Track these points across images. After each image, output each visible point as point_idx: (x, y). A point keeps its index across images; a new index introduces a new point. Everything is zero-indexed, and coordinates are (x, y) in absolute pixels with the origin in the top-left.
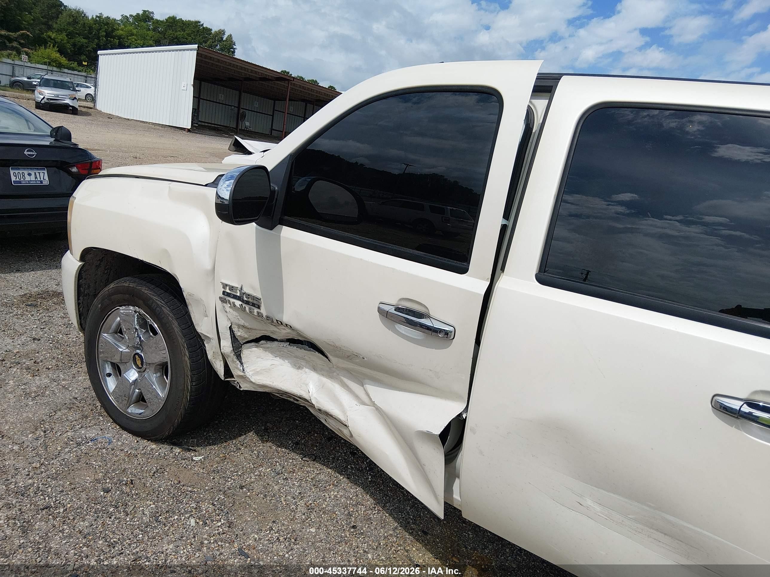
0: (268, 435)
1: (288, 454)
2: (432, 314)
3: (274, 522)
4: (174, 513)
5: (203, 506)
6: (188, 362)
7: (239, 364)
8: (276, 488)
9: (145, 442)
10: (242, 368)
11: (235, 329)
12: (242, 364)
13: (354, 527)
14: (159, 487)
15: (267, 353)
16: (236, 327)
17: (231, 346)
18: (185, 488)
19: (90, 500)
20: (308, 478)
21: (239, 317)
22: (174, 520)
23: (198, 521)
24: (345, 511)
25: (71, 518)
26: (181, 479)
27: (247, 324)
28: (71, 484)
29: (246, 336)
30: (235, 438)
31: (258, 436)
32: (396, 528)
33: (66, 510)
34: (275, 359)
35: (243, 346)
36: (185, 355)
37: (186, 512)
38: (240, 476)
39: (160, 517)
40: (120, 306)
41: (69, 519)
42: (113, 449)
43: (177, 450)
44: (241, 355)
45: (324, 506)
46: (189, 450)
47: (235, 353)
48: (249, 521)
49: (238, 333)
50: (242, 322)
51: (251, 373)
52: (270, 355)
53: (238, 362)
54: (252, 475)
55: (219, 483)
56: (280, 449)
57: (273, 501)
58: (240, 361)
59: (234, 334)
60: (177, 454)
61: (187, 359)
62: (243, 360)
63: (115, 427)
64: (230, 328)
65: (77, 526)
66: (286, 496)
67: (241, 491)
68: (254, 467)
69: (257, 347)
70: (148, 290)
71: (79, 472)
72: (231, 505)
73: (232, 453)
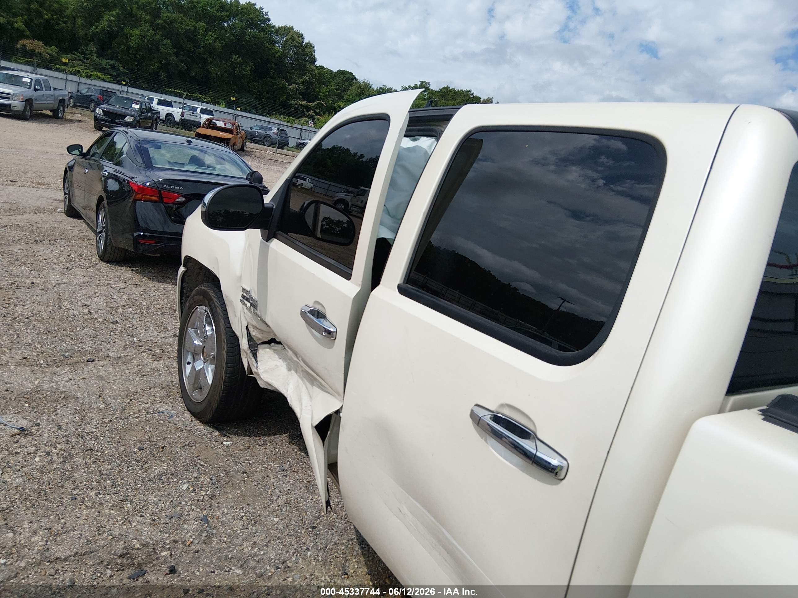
0: (299, 440)
1: (304, 457)
2: (328, 316)
3: (248, 504)
4: (176, 476)
5: (203, 478)
6: (225, 355)
7: (254, 361)
8: (272, 480)
9: (196, 422)
10: (256, 365)
11: (251, 329)
12: (257, 361)
13: (314, 528)
14: (181, 456)
15: (276, 355)
16: (252, 327)
17: (247, 343)
18: (199, 461)
19: (124, 452)
20: (304, 480)
21: (252, 319)
22: (173, 481)
23: (190, 487)
24: (316, 513)
25: (102, 461)
26: (201, 455)
27: (257, 326)
28: (120, 438)
29: (260, 337)
30: (269, 435)
31: (289, 438)
32: (352, 540)
33: (103, 454)
34: (279, 360)
35: (259, 346)
36: (224, 349)
37: (186, 478)
38: (250, 464)
39: (164, 477)
40: (199, 306)
41: (99, 461)
42: (169, 422)
43: (217, 433)
44: (257, 354)
45: (301, 505)
46: (225, 436)
47: (252, 351)
48: (230, 498)
49: (254, 333)
50: (254, 323)
51: (262, 371)
52: (277, 356)
53: (253, 359)
54: (261, 466)
55: (229, 465)
56: (299, 452)
57: (261, 489)
58: (255, 359)
59: (250, 333)
60: (214, 436)
61: (225, 353)
62: (258, 359)
63: (184, 407)
64: (247, 327)
65: (102, 467)
66: (275, 489)
67: (242, 475)
68: (267, 461)
69: (270, 348)
70: (213, 293)
71: (133, 432)
72: (225, 483)
73: (258, 446)
